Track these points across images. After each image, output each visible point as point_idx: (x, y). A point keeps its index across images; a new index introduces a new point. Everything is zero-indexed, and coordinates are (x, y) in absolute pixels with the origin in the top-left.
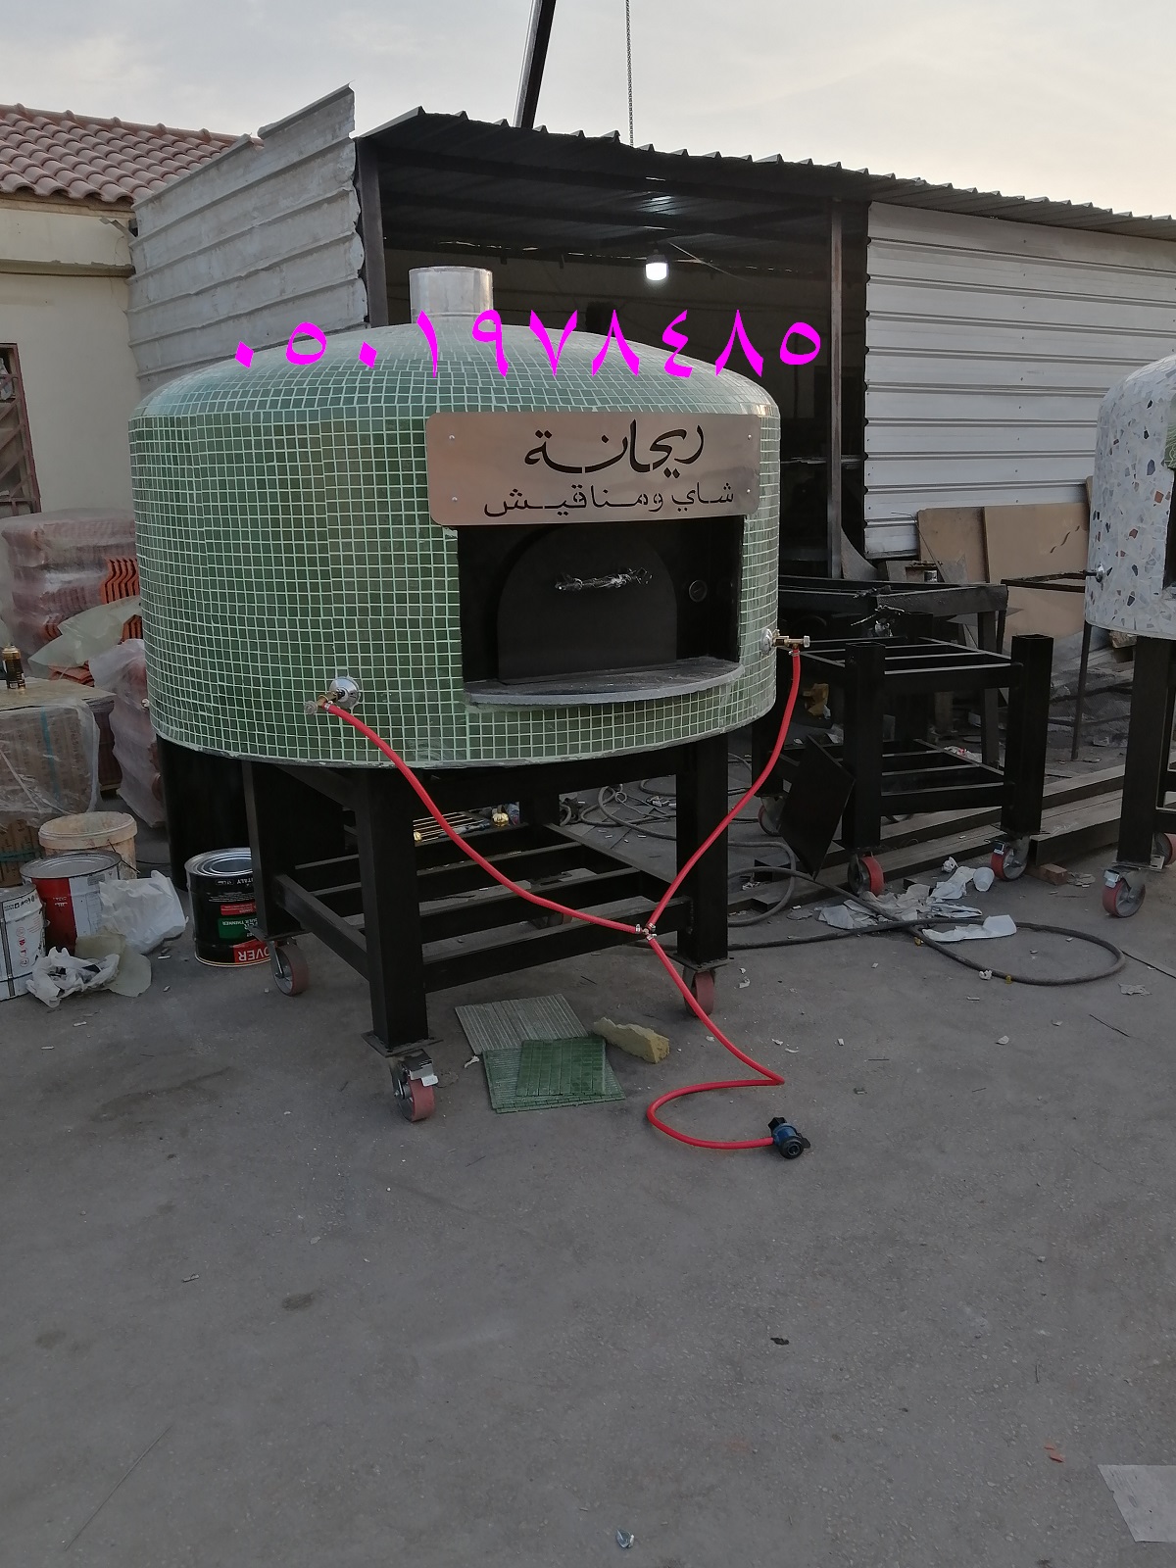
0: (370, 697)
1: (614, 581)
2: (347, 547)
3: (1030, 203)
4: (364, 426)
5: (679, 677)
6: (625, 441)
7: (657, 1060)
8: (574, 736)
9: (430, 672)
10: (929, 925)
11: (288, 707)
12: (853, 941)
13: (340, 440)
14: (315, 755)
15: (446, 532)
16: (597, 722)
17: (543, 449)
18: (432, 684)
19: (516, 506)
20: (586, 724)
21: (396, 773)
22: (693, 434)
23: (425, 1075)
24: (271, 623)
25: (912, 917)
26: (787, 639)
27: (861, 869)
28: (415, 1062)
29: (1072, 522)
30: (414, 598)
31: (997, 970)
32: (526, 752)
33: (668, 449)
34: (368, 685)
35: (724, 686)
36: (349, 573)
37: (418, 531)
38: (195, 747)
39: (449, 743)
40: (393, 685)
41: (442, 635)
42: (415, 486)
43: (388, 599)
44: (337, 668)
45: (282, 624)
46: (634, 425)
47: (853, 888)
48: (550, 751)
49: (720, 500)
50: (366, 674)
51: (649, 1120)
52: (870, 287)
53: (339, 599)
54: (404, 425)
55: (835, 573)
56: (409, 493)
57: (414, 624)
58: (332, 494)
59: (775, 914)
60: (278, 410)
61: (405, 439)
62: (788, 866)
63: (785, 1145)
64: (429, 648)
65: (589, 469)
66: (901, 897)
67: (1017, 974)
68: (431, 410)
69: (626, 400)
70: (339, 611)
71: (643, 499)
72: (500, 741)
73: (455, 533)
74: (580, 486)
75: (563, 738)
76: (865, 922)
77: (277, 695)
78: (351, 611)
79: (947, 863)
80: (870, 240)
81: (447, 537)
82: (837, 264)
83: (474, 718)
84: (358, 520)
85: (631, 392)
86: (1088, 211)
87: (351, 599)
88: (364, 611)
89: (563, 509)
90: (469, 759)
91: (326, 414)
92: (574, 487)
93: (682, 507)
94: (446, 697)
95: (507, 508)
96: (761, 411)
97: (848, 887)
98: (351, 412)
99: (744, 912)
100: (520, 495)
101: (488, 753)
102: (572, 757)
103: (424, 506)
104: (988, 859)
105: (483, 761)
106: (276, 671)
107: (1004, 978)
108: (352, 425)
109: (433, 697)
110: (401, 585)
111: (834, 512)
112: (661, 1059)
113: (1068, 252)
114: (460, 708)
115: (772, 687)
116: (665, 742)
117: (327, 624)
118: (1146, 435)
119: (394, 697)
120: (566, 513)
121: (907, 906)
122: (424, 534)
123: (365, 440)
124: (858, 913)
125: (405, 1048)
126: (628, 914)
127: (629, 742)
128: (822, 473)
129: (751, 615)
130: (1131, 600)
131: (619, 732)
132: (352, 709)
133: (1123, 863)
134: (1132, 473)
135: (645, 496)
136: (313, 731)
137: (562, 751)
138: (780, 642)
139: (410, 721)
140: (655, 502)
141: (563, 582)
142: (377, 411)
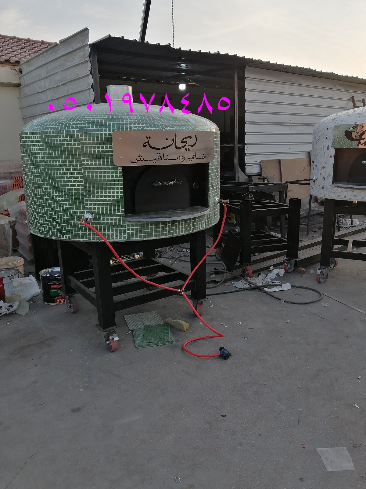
0: (96, 220)
1: (170, 183)
2: (88, 173)
3: (293, 67)
4: (93, 135)
5: (190, 213)
6: (173, 139)
7: (185, 330)
8: (159, 231)
9: (114, 212)
10: (266, 287)
11: (71, 223)
12: (243, 292)
13: (86, 139)
14: (79, 238)
15: (119, 168)
16: (166, 227)
17: (148, 142)
18: (115, 215)
19: (140, 160)
20: (163, 227)
21: (104, 244)
22: (194, 138)
23: (115, 337)
24: (65, 197)
25: (261, 284)
26: (223, 201)
27: (245, 270)
28: (111, 333)
29: (306, 164)
30: (109, 189)
31: (286, 300)
32: (144, 236)
33: (186, 142)
34: (95, 216)
35: (204, 215)
36: (89, 181)
37: (110, 168)
38: (42, 236)
39: (121, 234)
40: (103, 216)
41: (118, 200)
42: (109, 154)
43: (101, 189)
44: (86, 211)
45: (68, 197)
46: (176, 135)
47: (243, 276)
48: (152, 236)
49: (202, 158)
50: (95, 212)
51: (183, 349)
52: (246, 92)
53: (86, 189)
54: (106, 134)
55: (237, 180)
56: (107, 156)
57: (109, 197)
58: (83, 156)
59: (220, 284)
60: (66, 130)
61: (106, 139)
62: (224, 269)
63: (224, 355)
64: (114, 204)
65: (162, 149)
66: (257, 278)
67: (292, 301)
68: (114, 130)
69: (173, 127)
70: (86, 193)
71: (179, 158)
72: (136, 233)
73: (122, 168)
74: (160, 154)
75: (155, 232)
76: (247, 286)
77: (67, 219)
78: (90, 193)
79: (271, 268)
80: (246, 78)
81: (119, 170)
82: (236, 85)
83: (128, 226)
84: (92, 164)
85: (175, 125)
86: (309, 70)
87: (90, 189)
88: (94, 193)
89: (155, 161)
90: (127, 239)
91: (81, 131)
92: (158, 154)
93: (191, 160)
94: (119, 219)
95: (137, 161)
96: (214, 130)
97: (241, 276)
98: (89, 131)
99: (211, 284)
100: (141, 156)
101: (133, 237)
102: (159, 238)
103: (112, 160)
104: (283, 266)
105: (131, 239)
106: (67, 212)
107: (288, 302)
108: (89, 135)
109: (115, 219)
110: (105, 185)
111: (236, 161)
112: (187, 330)
113: (304, 83)
114: (124, 223)
115: (218, 215)
116: (186, 233)
117: (82, 197)
118: (327, 138)
119: (103, 220)
120: (155, 162)
121: (259, 281)
122: (112, 169)
123: (93, 139)
124: (245, 283)
125: (108, 329)
126: (176, 286)
127: (176, 233)
128: (233, 149)
129: (212, 193)
130: (323, 188)
131: (173, 230)
132: (90, 223)
133: (322, 267)
134: (323, 149)
135: (179, 157)
136: (79, 231)
137: (156, 235)
138: (220, 201)
139: (108, 227)
140: (183, 158)
141: (155, 183)
142: (97, 130)
